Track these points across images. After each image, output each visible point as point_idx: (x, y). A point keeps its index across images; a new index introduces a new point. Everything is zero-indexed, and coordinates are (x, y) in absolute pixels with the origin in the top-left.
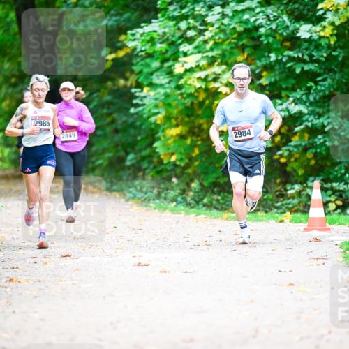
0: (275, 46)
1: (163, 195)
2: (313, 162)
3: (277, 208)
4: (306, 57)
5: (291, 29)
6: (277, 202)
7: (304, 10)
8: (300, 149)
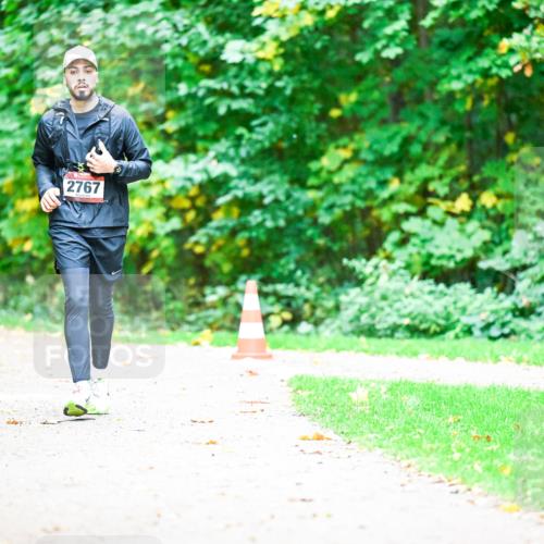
0: (186, 73)
1: (12, 303)
2: (245, 252)
3: (190, 323)
4: (235, 90)
5: (211, 44)
6: (190, 313)
7: (231, 15)
8: (226, 232)
